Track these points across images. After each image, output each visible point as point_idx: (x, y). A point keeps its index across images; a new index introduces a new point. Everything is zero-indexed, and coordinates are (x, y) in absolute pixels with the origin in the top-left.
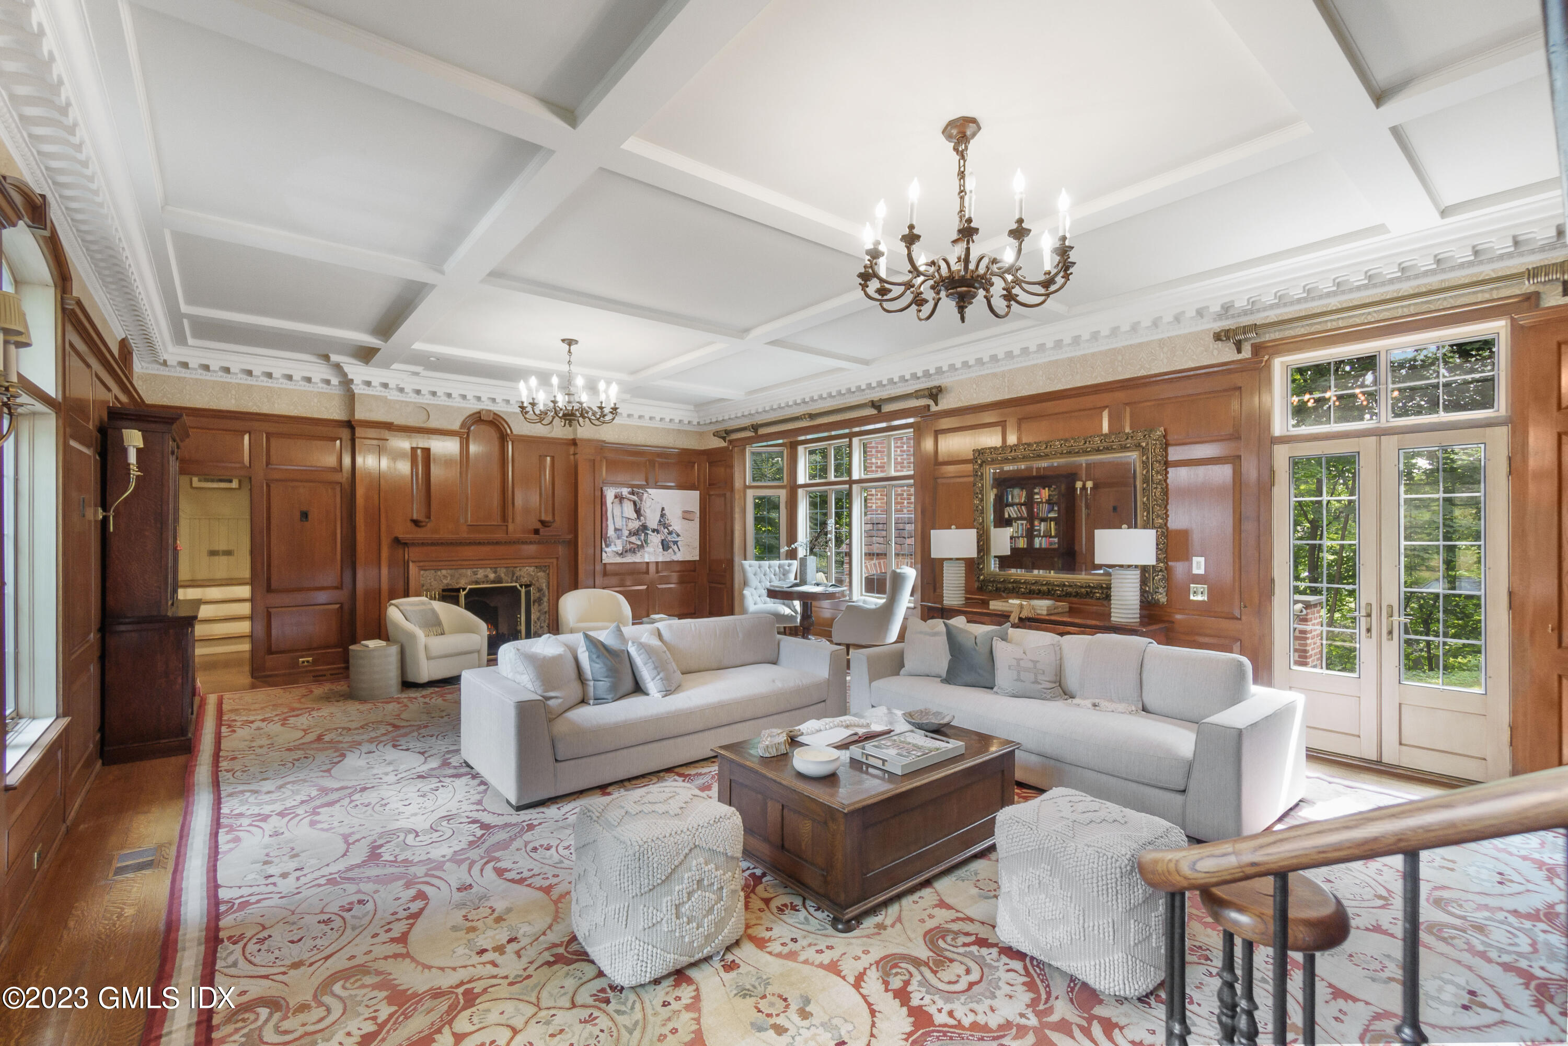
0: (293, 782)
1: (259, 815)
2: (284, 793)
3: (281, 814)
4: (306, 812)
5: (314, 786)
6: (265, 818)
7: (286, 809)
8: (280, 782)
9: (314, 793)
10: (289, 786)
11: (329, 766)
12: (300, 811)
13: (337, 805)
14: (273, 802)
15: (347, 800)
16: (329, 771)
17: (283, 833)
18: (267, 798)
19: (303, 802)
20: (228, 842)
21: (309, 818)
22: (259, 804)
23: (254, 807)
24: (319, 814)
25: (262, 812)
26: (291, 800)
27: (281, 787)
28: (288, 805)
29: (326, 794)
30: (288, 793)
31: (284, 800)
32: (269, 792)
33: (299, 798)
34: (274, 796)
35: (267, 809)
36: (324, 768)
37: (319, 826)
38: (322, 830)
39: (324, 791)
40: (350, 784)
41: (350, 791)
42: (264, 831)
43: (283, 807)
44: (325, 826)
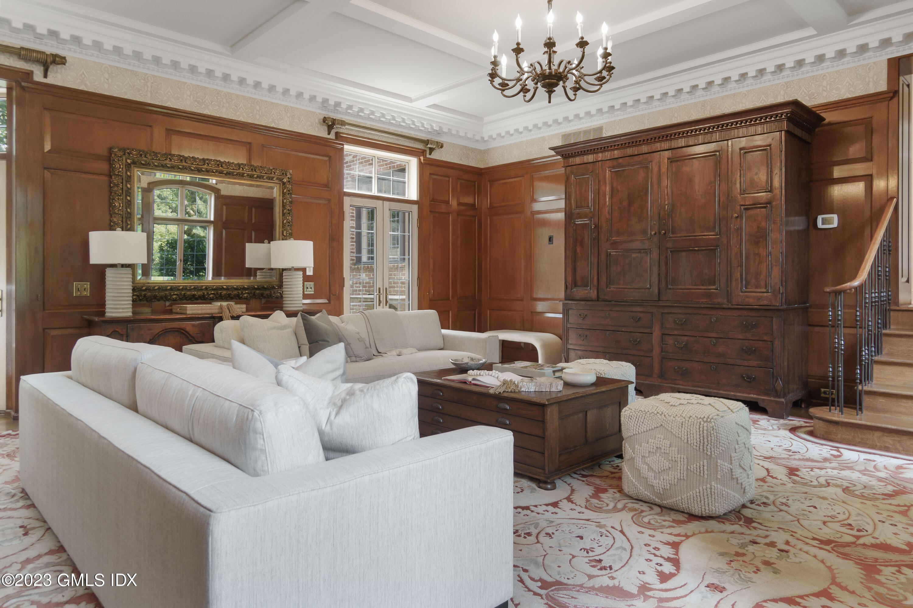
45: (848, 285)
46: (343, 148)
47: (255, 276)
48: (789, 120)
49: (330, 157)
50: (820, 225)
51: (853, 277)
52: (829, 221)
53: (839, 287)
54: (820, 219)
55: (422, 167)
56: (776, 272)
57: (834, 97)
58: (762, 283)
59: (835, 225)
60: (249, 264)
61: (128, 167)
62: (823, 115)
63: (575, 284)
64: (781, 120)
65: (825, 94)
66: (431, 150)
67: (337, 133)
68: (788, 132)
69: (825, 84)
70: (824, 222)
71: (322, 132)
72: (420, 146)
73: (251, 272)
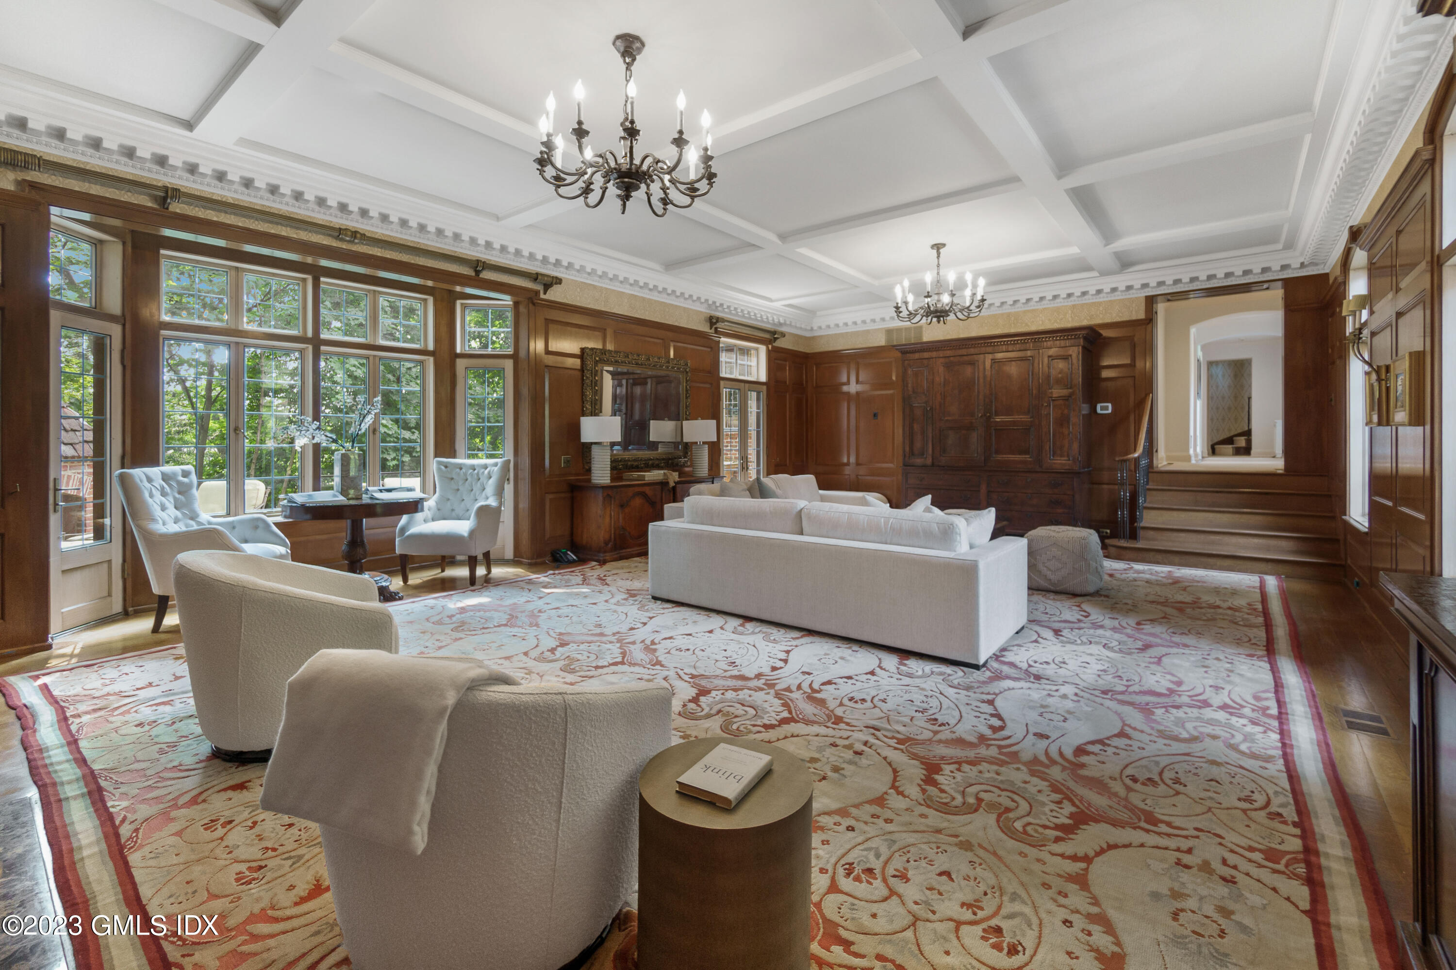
0: (1176, 739)
1: (1231, 714)
2: (1195, 728)
3: (1206, 704)
4: (1180, 696)
5: (1155, 721)
6: (1224, 707)
7: (1200, 707)
8: (1195, 748)
9: (1159, 712)
10: (1185, 735)
11: (1116, 742)
12: (1185, 699)
13: (1145, 688)
14: (1211, 722)
15: (1131, 689)
16: (1122, 734)
17: (1211, 686)
18: (1218, 731)
19: (1178, 707)
20: (1267, 699)
21: (1180, 689)
22: (1231, 727)
23: (1238, 725)
24: (1169, 689)
25: (1228, 716)
26: (1191, 715)
27: (1194, 739)
28: (1195, 710)
29: (1147, 704)
30: (1189, 726)
31: (1198, 719)
32: (1215, 737)
33: (1180, 713)
34: (1209, 729)
35: (1221, 716)
36: (1121, 742)
37: (1175, 679)
38: (1173, 675)
39: (1146, 711)
40: (1112, 704)
41: (1120, 697)
42: (1229, 695)
43: (1203, 711)
44: (1169, 677)
45: (1131, 456)
46: (719, 342)
47: (657, 449)
48: (1085, 338)
49: (711, 348)
50: (1099, 411)
51: (1135, 451)
52: (1106, 408)
53: (1125, 458)
54: (1099, 406)
55: (769, 353)
56: (1076, 446)
57: (1108, 320)
58: (1066, 454)
59: (1110, 411)
60: (653, 438)
61: (596, 362)
62: (1101, 332)
63: (912, 453)
64: (1079, 338)
65: (1101, 316)
66: (776, 339)
67: (716, 329)
68: (1084, 348)
69: (1101, 309)
70: (1102, 408)
71: (705, 328)
72: (767, 336)
73: (654, 445)
